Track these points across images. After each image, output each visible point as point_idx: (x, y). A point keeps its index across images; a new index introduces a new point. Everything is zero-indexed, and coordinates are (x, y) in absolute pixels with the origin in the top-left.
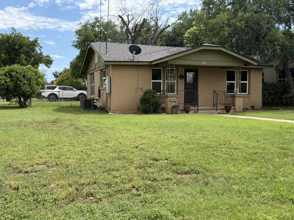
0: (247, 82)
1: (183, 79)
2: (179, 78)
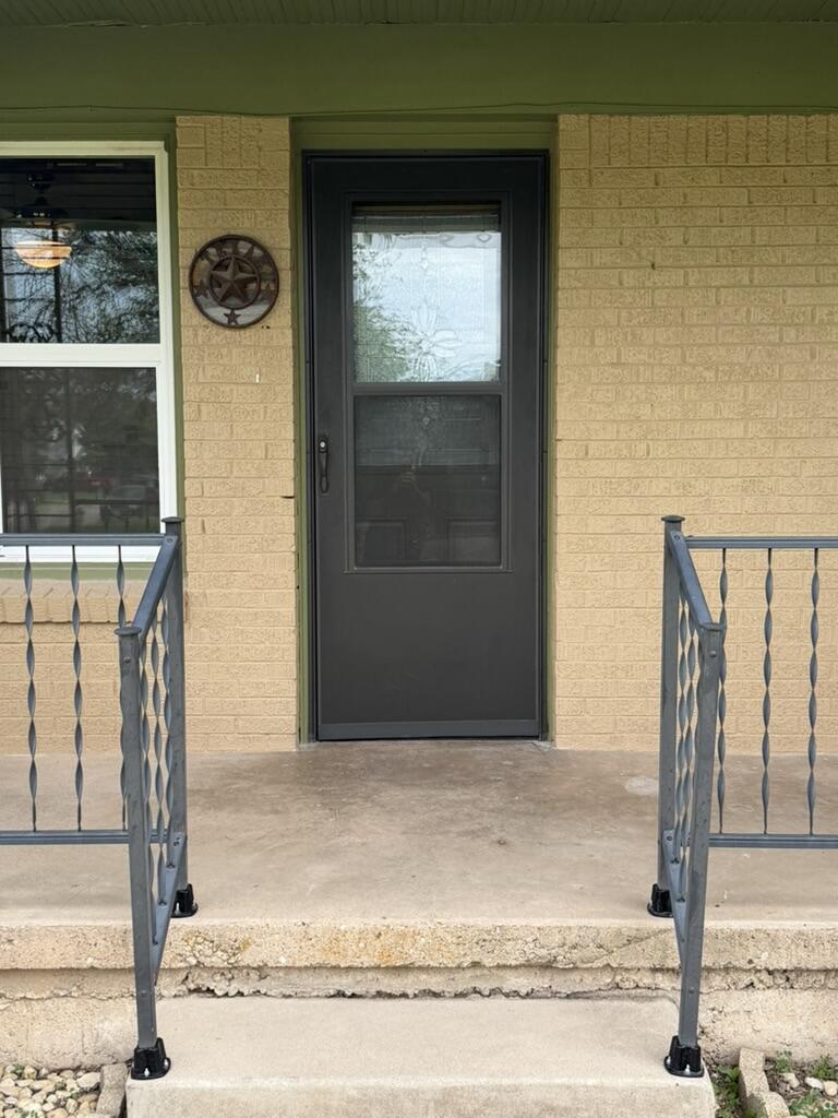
1: (270, 321)
2: (196, 290)
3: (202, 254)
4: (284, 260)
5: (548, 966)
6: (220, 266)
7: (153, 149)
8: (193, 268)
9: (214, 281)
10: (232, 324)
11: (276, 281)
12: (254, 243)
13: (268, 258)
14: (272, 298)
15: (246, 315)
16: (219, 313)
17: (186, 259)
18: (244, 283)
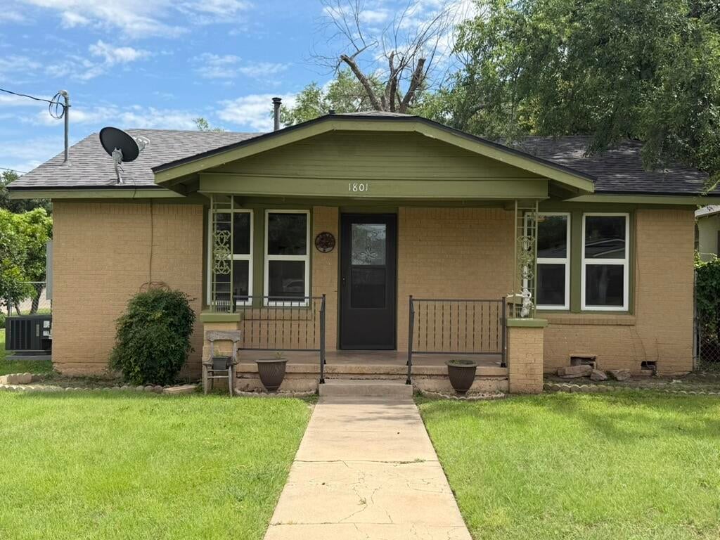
0: (624, 262)
1: (334, 251)
2: (316, 244)
3: (318, 236)
4: (336, 237)
5: (388, 374)
6: (322, 239)
7: (307, 212)
8: (316, 239)
9: (320, 243)
10: (324, 252)
11: (335, 242)
12: (330, 234)
13: (333, 237)
14: (333, 246)
15: (327, 250)
16: (322, 249)
17: (314, 237)
18: (327, 243)
